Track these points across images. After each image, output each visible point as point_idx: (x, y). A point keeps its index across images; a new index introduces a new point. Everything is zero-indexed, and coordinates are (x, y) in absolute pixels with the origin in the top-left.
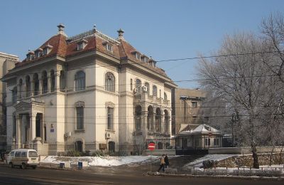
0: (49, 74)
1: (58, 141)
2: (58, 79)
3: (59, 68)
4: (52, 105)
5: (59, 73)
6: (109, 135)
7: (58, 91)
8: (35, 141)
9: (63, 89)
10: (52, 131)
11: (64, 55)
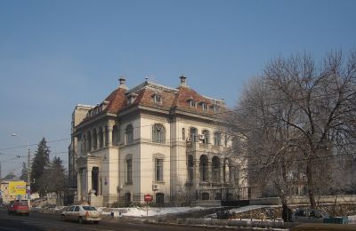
0: (104, 130)
1: (110, 192)
2: (111, 134)
3: (111, 124)
4: (106, 159)
5: (111, 128)
6: (156, 187)
7: (111, 145)
8: (90, 193)
9: (115, 143)
10: (106, 183)
11: (116, 111)
